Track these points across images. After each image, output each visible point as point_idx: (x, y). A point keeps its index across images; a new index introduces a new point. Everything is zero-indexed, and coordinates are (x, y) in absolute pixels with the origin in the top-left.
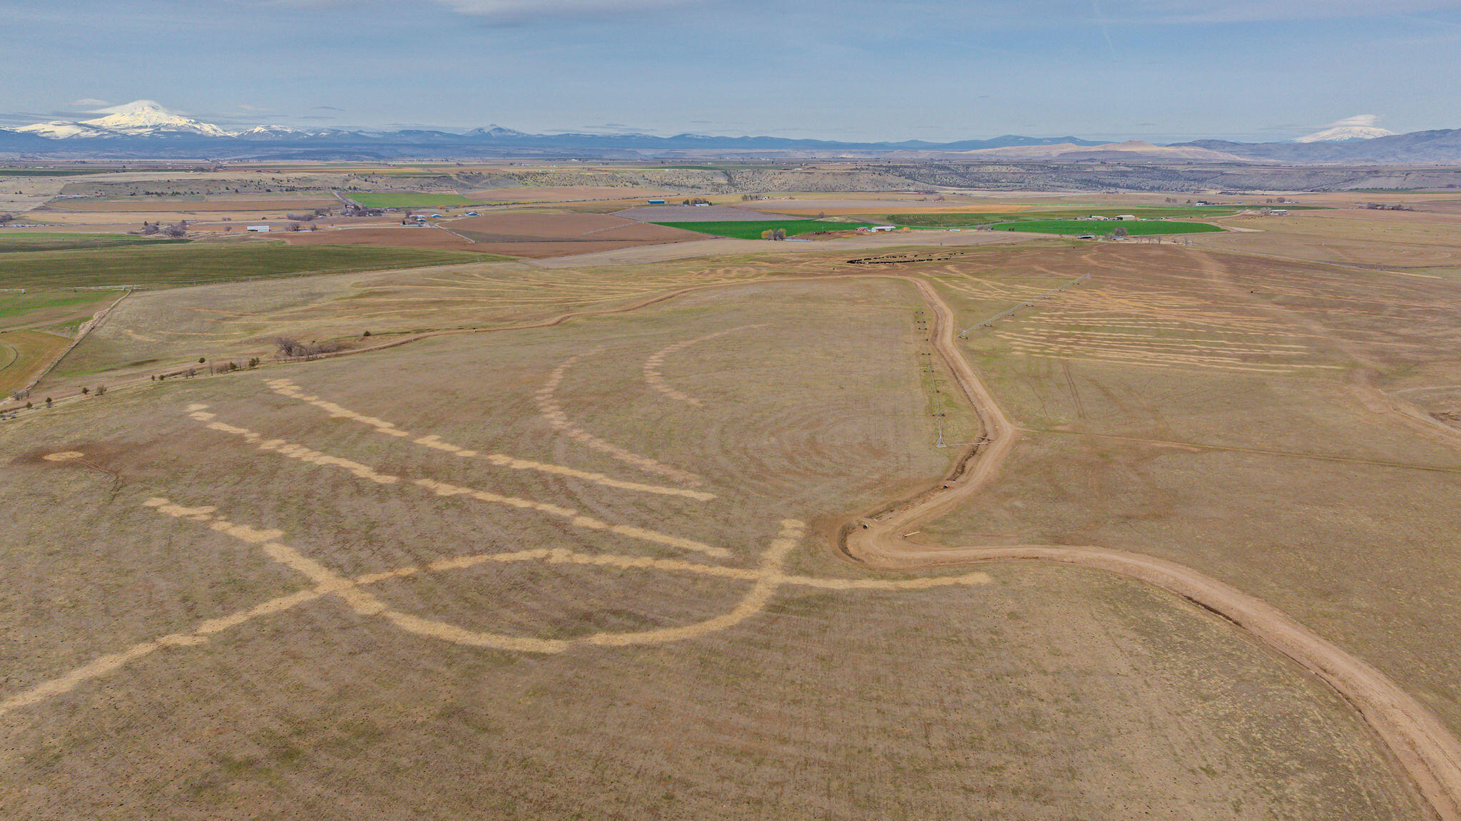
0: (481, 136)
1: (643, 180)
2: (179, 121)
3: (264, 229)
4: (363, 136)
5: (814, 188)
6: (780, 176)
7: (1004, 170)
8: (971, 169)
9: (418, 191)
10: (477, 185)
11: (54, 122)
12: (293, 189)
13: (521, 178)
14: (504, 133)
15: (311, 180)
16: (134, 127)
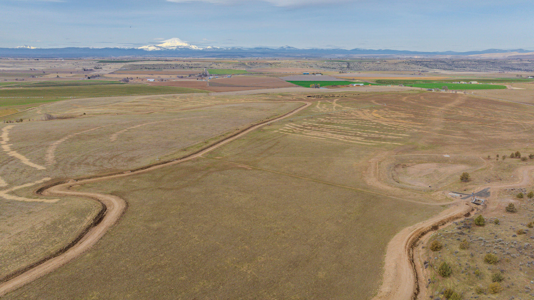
0: (282, 49)
1: (315, 66)
2: (185, 45)
3: (152, 80)
4: (242, 50)
5: (380, 69)
6: (368, 65)
7: (469, 63)
8: (454, 63)
9: (232, 69)
10: (254, 67)
11: (148, 46)
12: (192, 67)
13: (271, 64)
14: (290, 48)
15: (199, 65)
16: (171, 47)
